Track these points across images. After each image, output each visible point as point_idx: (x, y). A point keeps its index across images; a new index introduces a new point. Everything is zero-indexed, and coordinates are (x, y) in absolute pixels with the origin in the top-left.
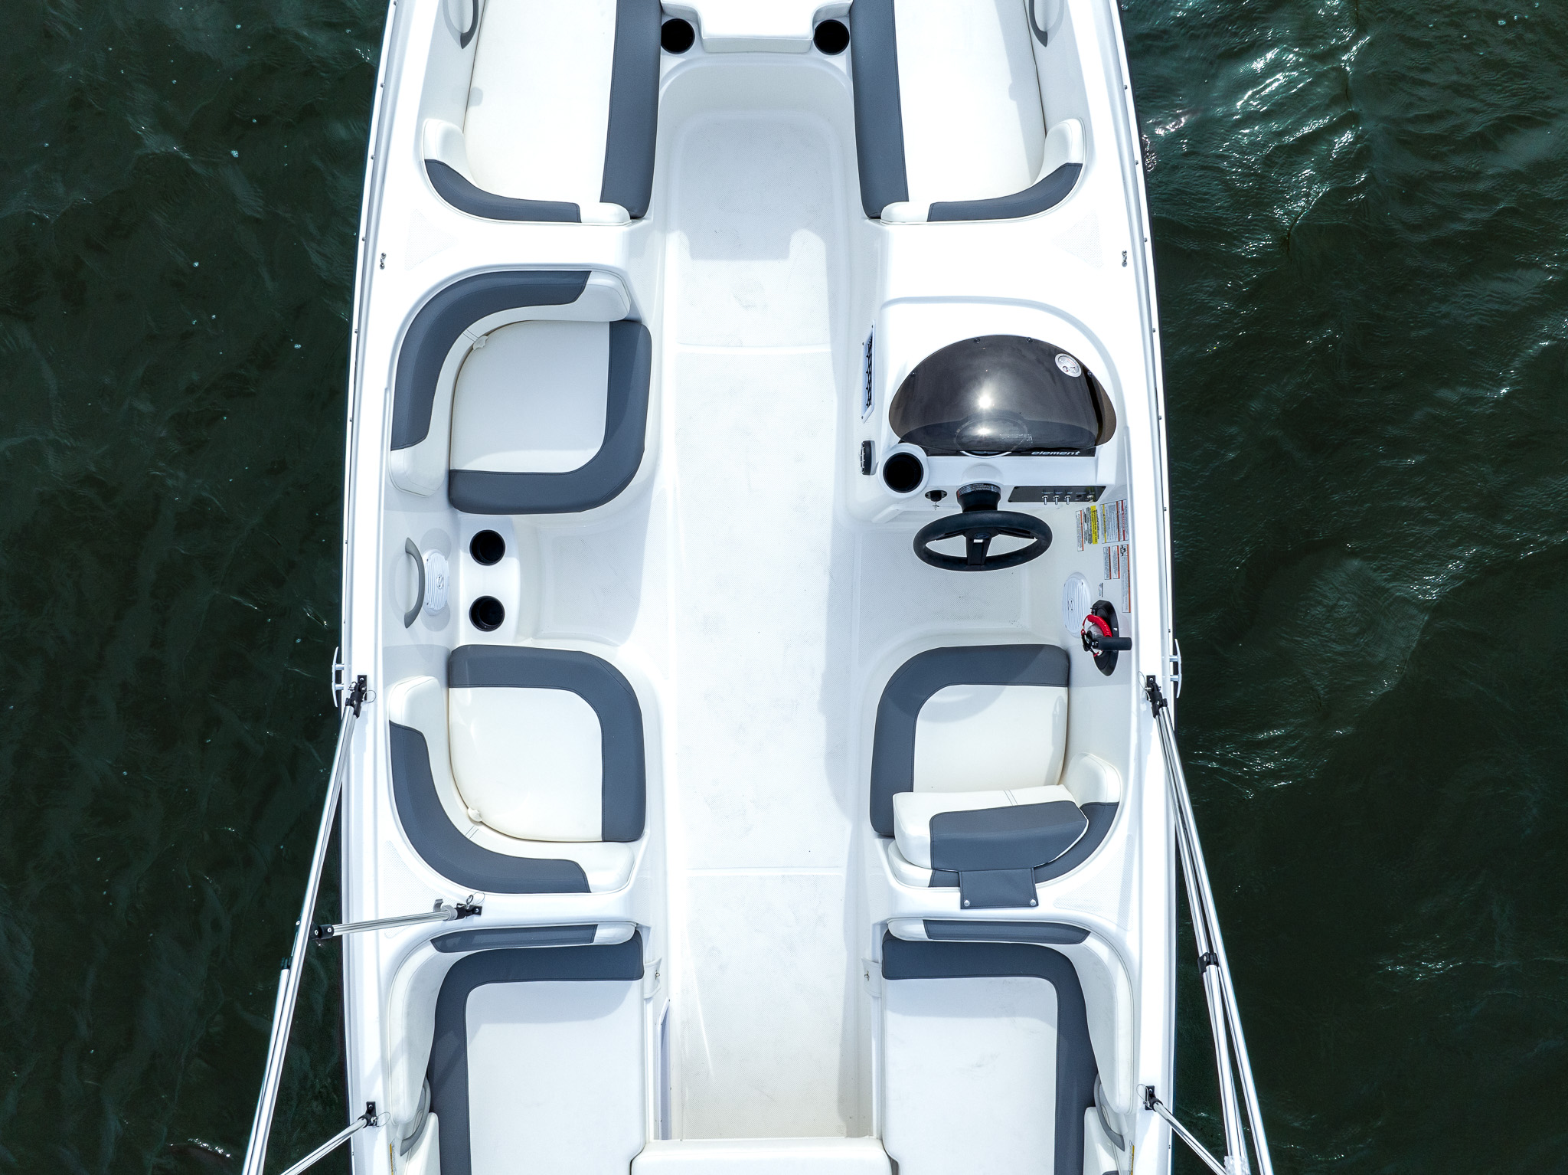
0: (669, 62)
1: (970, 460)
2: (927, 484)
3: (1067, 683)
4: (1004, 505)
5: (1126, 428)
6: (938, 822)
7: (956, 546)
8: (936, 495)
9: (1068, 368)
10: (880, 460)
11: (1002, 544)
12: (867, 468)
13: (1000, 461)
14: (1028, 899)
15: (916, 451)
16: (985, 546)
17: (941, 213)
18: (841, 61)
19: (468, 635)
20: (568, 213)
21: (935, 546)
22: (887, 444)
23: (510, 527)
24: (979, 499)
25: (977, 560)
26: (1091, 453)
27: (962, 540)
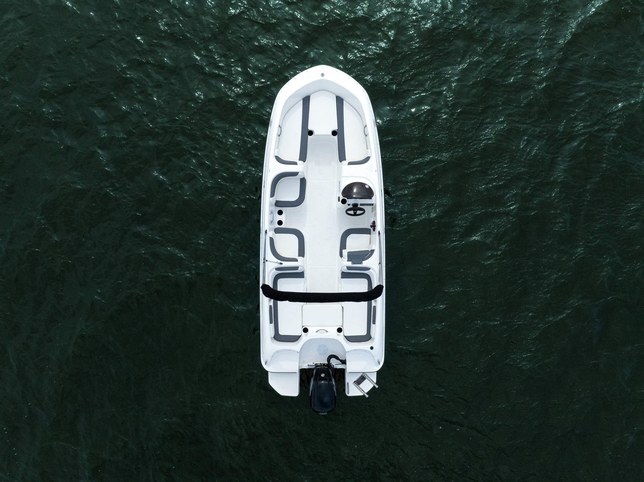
0: (309, 137)
1: (353, 200)
2: (347, 203)
3: (370, 234)
4: (359, 206)
5: (376, 195)
6: (348, 253)
7: (352, 212)
8: (349, 205)
9: (367, 187)
10: (341, 200)
11: (359, 212)
12: (339, 201)
13: (358, 200)
14: (361, 263)
15: (346, 199)
16: (356, 212)
17: (350, 163)
18: (336, 137)
19: (278, 226)
20: (295, 163)
21: (348, 212)
22: (342, 198)
23: (284, 209)
24: (355, 205)
25: (355, 215)
26: (371, 199)
27: (352, 211)
